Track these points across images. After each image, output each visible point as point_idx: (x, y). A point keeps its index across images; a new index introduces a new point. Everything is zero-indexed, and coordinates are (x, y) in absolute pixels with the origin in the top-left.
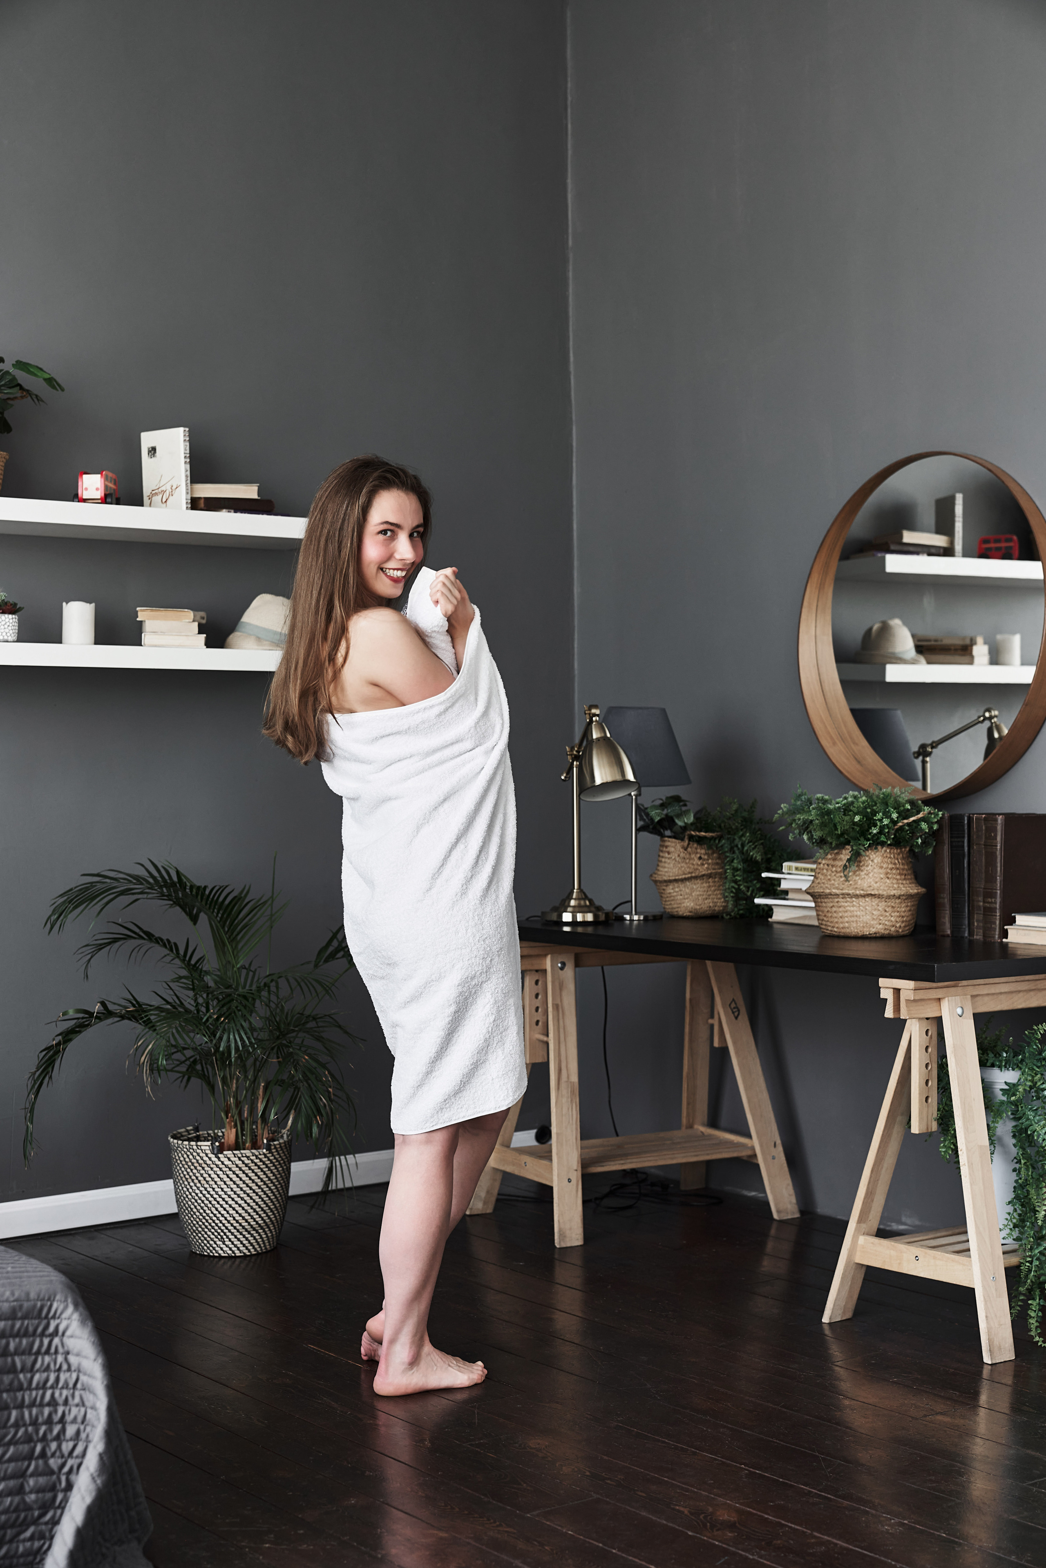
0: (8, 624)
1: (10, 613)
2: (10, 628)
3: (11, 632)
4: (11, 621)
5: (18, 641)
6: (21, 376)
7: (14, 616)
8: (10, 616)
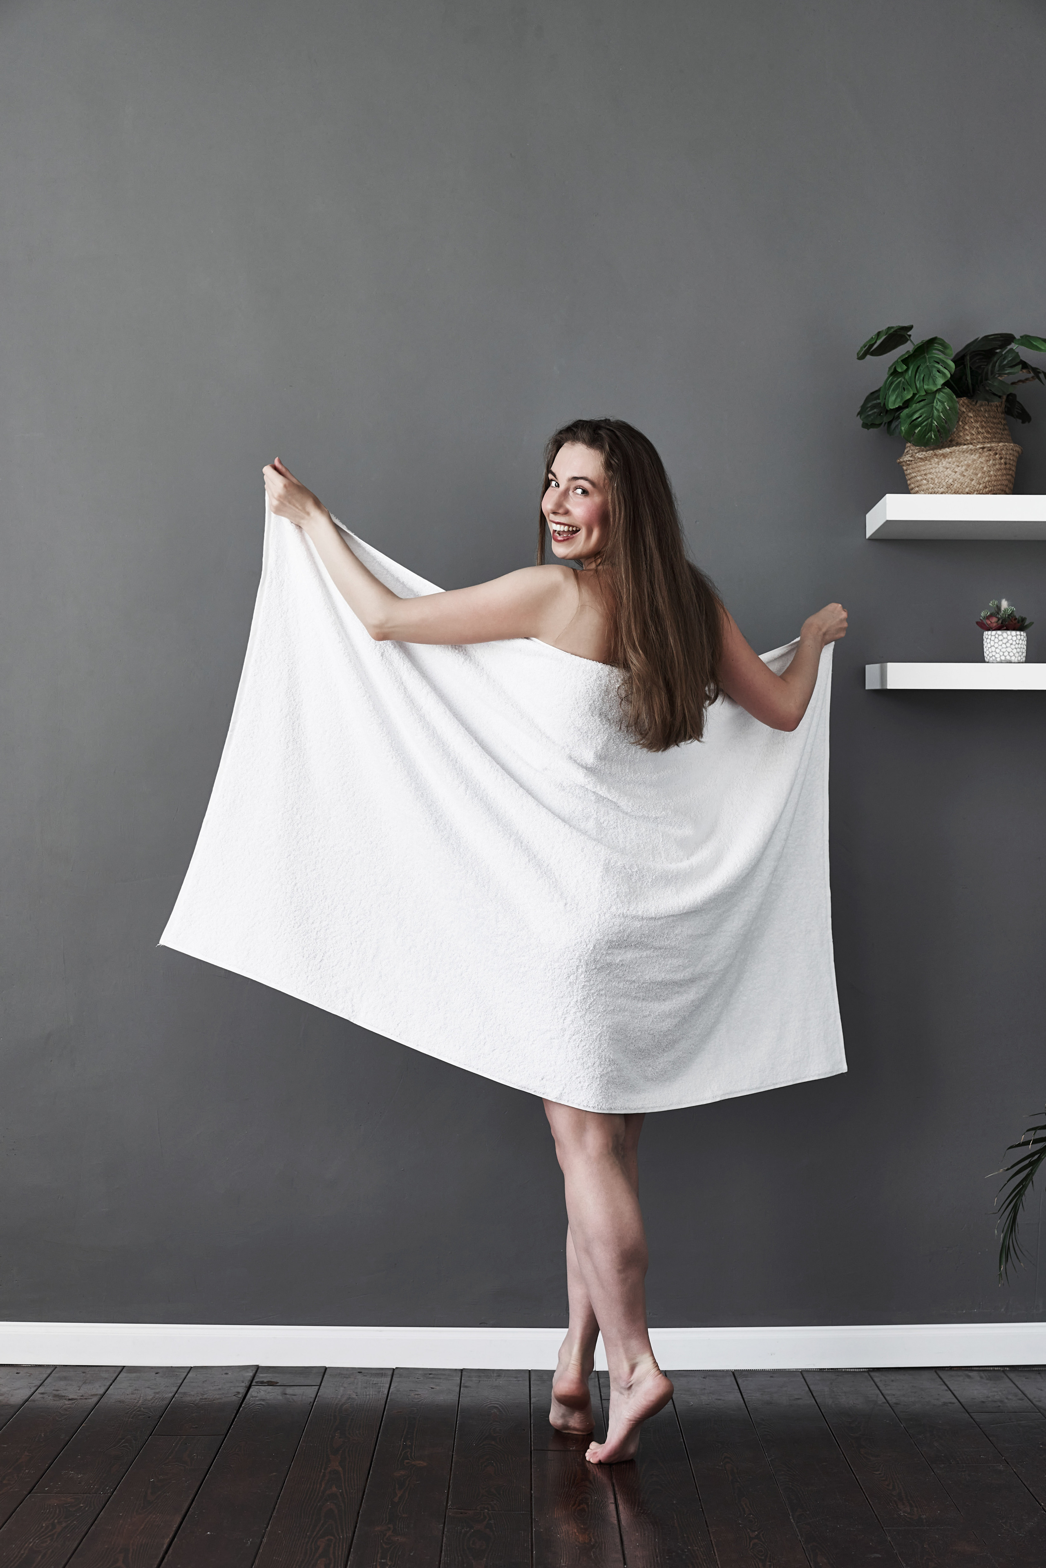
0: (1011, 642)
1: (1014, 629)
2: (1013, 647)
3: (1015, 651)
4: (1014, 638)
5: (1026, 662)
6: (1025, 353)
7: (1022, 633)
8: (1014, 633)
